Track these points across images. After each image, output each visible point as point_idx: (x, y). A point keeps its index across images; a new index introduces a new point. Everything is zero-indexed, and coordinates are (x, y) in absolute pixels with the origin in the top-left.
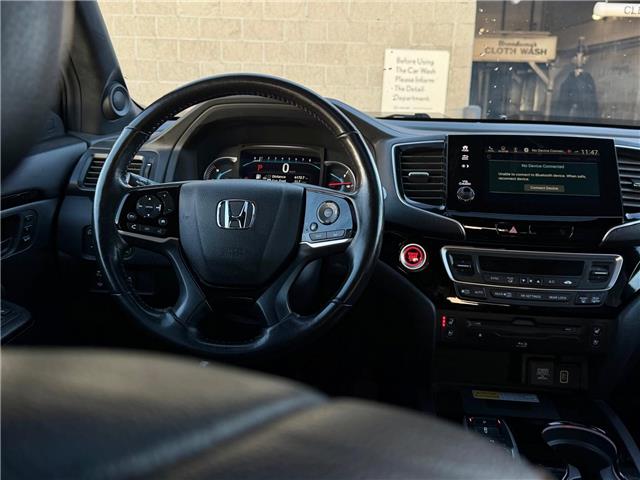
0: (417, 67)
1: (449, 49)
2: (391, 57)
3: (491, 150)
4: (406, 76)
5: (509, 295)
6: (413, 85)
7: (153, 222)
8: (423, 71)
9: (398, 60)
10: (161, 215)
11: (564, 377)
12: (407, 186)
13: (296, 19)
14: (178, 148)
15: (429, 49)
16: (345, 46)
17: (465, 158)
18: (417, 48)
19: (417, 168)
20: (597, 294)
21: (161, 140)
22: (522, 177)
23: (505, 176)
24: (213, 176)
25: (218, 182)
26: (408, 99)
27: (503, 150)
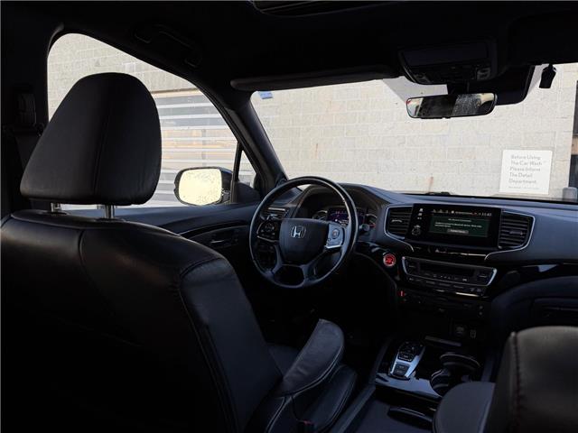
0: (526, 161)
1: (553, 149)
2: (507, 154)
3: (434, 211)
4: (518, 167)
5: (433, 283)
6: (524, 173)
7: (270, 234)
8: (532, 163)
9: (513, 157)
10: (273, 231)
11: (473, 334)
12: (390, 227)
13: (440, 134)
14: (299, 206)
15: (537, 149)
16: (474, 148)
17: (420, 214)
18: (528, 148)
19: (398, 218)
20: (480, 287)
21: (293, 203)
22: (447, 225)
23: (438, 224)
24: (317, 218)
25: (319, 221)
26: (520, 182)
27: (441, 212)
